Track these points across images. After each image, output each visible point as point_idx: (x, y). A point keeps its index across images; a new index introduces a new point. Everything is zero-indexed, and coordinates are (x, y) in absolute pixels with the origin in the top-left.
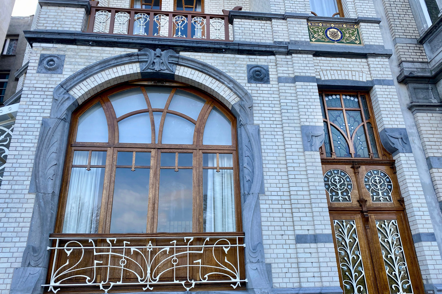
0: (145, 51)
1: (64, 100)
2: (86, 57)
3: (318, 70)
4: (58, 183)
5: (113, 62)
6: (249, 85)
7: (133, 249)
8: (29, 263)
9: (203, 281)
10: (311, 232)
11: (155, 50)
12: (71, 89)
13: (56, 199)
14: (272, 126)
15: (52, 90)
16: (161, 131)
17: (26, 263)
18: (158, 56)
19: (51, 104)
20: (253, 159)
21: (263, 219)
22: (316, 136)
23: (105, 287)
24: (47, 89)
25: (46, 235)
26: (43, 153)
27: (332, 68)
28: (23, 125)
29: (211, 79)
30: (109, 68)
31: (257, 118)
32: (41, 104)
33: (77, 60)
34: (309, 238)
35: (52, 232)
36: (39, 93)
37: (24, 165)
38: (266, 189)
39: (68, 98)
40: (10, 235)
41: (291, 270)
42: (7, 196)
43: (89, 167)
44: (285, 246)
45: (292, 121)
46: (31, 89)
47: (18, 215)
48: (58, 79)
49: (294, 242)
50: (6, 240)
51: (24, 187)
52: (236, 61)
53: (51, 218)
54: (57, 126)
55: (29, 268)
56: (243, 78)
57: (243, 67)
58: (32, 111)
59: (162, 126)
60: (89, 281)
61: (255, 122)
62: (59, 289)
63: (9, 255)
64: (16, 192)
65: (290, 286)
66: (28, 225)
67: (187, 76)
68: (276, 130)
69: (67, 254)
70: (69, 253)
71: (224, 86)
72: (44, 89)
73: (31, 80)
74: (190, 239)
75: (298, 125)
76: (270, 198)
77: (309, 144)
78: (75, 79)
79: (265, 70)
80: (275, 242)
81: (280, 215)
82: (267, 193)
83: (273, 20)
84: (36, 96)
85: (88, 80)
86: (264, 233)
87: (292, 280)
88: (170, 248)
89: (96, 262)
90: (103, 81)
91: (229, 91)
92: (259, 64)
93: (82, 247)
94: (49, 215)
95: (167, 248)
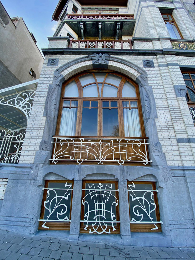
0: (94, 55)
1: (58, 76)
2: (68, 59)
3: (178, 61)
4: (56, 113)
5: (80, 60)
6: (144, 68)
7: (92, 143)
8: (43, 149)
9: (128, 161)
10: (186, 137)
11: (99, 54)
12: (62, 72)
13: (56, 120)
14: (158, 86)
15: (53, 72)
16: (102, 92)
17: (41, 148)
18: (100, 57)
19: (53, 78)
20: (150, 102)
21: (158, 130)
22: (183, 90)
23: (79, 161)
24: (51, 72)
25: (51, 136)
26: (49, 99)
27: (185, 60)
28: (41, 87)
29: (126, 66)
30: (78, 63)
31: (150, 83)
32: (48, 78)
33: (64, 60)
34: (185, 140)
35: (54, 135)
36: (48, 74)
37: (41, 104)
38: (158, 116)
39: (60, 76)
40: (34, 135)
41: (176, 157)
42: (33, 118)
43: (70, 108)
44: (171, 144)
45: (169, 84)
46: (44, 72)
47: (38, 126)
48: (56, 68)
49: (176, 142)
50: (33, 137)
51: (41, 114)
52: (137, 58)
53: (53, 128)
54: (55, 88)
55: (43, 151)
56: (141, 65)
57: (140, 61)
58: (45, 81)
59: (102, 89)
60: (72, 158)
61: (149, 85)
62: (57, 162)
63: (34, 144)
64: (37, 116)
65: (177, 165)
66: (43, 131)
67: (114, 65)
68: (160, 88)
69: (61, 145)
70: (62, 145)
71: (132, 69)
72: (50, 73)
73: (44, 69)
74: (120, 140)
75: (172, 85)
76: (161, 120)
77: (179, 94)
78: (63, 68)
79: (151, 62)
80: (166, 142)
81: (167, 128)
82: (159, 118)
83: (153, 41)
84: (46, 75)
85: (69, 68)
86: (159, 137)
87: (178, 162)
88: (110, 144)
89: (74, 149)
90: (76, 68)
91: (135, 71)
92: (148, 59)
93: (68, 142)
94: (52, 127)
95: (109, 144)
